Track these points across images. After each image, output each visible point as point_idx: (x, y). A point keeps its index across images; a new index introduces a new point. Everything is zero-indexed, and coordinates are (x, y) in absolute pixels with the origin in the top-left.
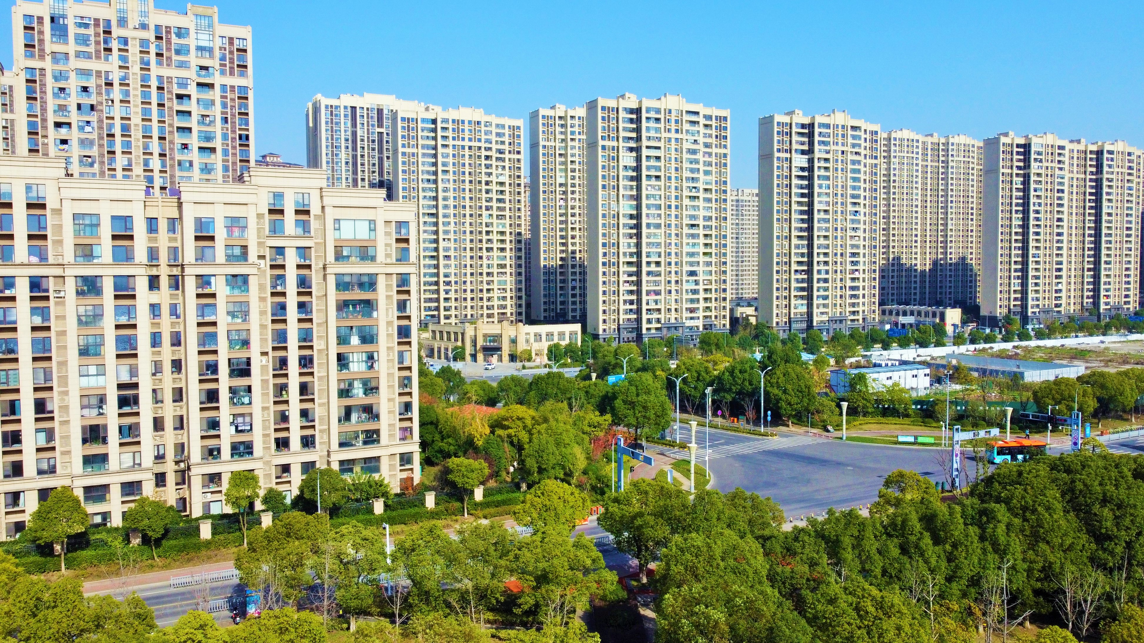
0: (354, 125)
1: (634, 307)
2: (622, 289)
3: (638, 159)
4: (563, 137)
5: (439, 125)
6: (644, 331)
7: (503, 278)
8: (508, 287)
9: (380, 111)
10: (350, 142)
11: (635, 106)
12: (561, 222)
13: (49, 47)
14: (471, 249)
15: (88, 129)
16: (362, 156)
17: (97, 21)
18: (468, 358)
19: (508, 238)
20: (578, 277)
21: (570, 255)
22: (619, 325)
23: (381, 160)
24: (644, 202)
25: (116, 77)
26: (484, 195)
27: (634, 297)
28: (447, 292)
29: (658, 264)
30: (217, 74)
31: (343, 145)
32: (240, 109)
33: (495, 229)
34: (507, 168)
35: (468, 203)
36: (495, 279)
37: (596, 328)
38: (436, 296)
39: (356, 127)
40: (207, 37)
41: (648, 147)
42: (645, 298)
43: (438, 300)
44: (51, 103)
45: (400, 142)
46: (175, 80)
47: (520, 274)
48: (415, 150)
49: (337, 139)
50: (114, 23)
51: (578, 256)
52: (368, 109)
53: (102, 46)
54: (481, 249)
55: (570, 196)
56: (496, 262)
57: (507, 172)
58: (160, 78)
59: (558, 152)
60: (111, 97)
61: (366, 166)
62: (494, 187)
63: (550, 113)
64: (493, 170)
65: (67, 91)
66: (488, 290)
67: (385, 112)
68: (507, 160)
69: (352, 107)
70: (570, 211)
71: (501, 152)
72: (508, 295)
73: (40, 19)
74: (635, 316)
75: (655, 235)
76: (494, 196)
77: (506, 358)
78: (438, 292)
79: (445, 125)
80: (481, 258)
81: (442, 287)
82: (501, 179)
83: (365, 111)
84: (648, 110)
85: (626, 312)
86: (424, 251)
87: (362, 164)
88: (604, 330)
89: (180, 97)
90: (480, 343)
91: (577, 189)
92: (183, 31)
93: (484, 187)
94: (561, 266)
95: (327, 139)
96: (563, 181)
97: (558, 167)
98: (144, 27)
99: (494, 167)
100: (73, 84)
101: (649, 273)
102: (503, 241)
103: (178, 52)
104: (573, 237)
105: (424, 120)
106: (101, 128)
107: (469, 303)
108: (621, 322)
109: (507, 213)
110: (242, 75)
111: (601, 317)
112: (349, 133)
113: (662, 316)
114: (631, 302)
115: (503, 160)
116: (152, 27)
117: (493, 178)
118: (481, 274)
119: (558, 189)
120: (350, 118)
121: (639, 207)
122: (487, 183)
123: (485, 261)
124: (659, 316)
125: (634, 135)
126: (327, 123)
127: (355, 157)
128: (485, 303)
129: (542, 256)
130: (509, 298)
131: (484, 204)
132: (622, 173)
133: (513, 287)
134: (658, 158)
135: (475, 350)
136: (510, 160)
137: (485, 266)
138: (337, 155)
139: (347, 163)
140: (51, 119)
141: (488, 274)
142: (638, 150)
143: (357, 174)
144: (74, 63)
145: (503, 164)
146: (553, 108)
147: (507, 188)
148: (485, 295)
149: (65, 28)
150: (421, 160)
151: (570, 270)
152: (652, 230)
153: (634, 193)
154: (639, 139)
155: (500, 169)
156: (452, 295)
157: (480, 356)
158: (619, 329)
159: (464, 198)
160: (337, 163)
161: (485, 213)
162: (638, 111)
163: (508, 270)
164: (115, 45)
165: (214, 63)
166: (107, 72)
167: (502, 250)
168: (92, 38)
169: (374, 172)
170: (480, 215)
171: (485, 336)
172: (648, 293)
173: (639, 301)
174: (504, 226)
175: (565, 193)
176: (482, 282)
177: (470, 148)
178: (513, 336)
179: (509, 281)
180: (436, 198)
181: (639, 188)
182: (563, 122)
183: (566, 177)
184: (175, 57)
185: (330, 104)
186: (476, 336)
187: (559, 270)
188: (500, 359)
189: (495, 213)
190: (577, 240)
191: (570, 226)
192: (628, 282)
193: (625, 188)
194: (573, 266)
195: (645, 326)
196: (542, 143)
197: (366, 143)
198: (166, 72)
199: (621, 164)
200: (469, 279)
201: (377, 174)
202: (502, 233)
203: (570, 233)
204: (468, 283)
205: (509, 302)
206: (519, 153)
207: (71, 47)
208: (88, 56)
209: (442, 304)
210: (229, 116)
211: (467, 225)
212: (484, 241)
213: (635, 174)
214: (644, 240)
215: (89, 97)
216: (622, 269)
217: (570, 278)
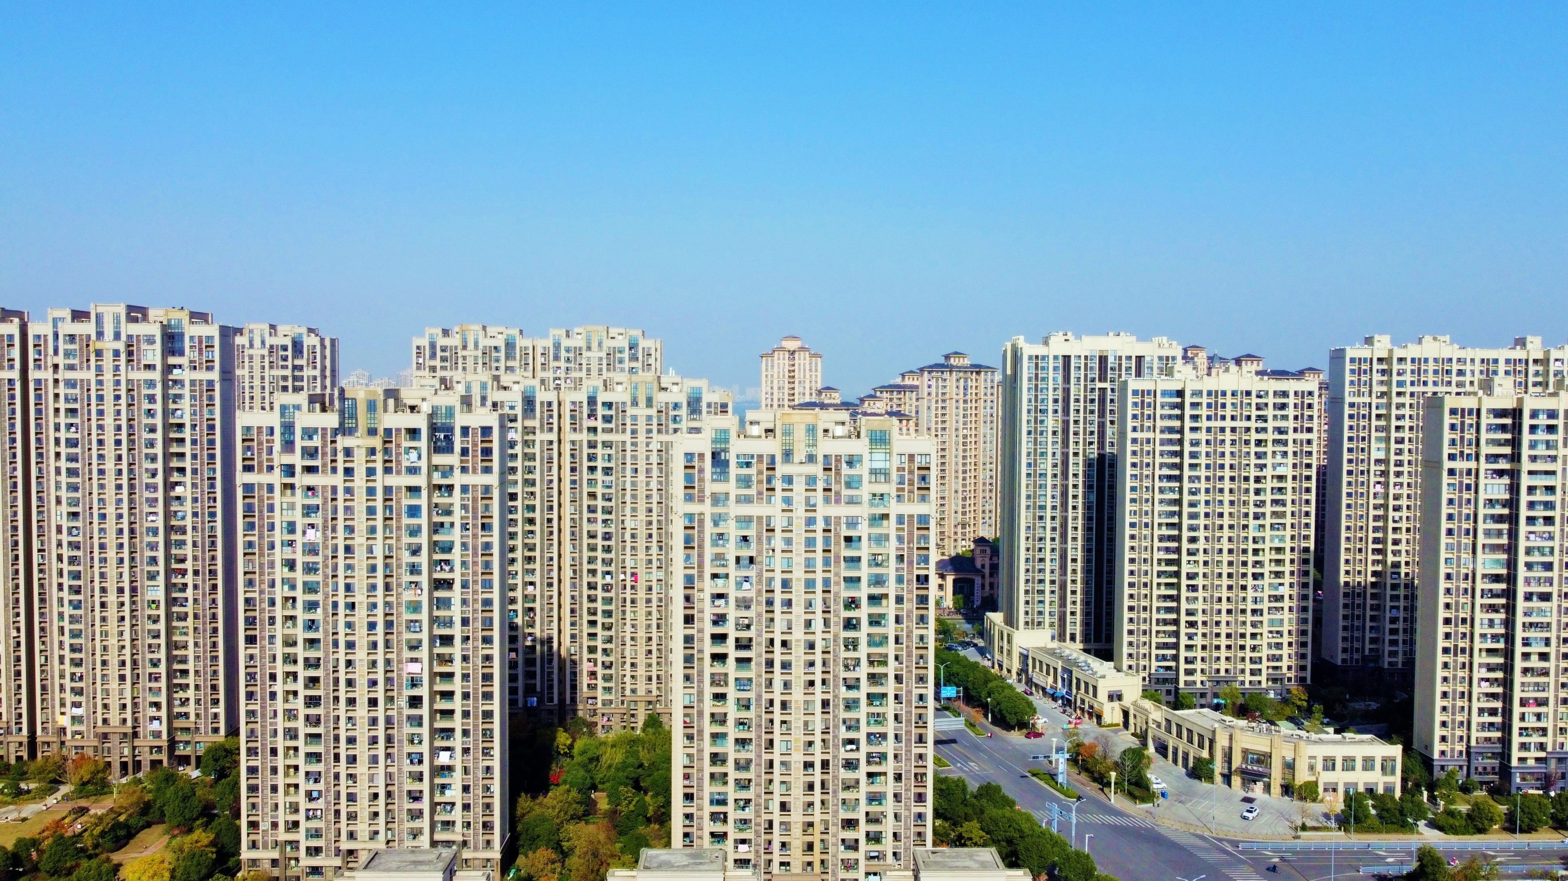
0: (1067, 379)
1: (1498, 719)
2: (1476, 690)
3: (1514, 488)
4: (1384, 389)
5: (1188, 400)
6: (1514, 763)
7: (1278, 616)
8: (1285, 629)
9: (1103, 360)
10: (1060, 403)
11: (1509, 404)
12: (1376, 518)
13: (710, 487)
14: (1230, 575)
15: (746, 585)
16: (1076, 422)
17: (760, 457)
18: (1218, 778)
19: (1287, 556)
20: (1402, 603)
21: (1389, 570)
22: (1469, 747)
23: (1102, 426)
24: (1522, 558)
25: (779, 523)
26: (1252, 497)
27: (1498, 705)
28: (1190, 637)
29: (1544, 656)
30: (893, 502)
31: (1051, 408)
32: (919, 543)
33: (1267, 546)
34: (1290, 454)
35: (1226, 509)
36: (1266, 618)
37: (1429, 746)
38: (1174, 640)
39: (1069, 382)
40: (881, 456)
41: (1530, 473)
42: (1517, 710)
43: (1176, 646)
44: (709, 551)
45: (1130, 424)
46: (844, 520)
47: (1304, 609)
48: (1150, 435)
49: (1043, 401)
50: (778, 459)
51: (1403, 570)
52: (1086, 357)
53: (765, 486)
54: (1244, 575)
55: (1392, 479)
56: (1267, 592)
57: (1290, 460)
58: (827, 520)
59: (1374, 412)
60: (772, 546)
61: (1081, 436)
62: (1269, 484)
63: (1364, 353)
64: (1269, 461)
65: (726, 537)
66: (1254, 636)
67: (1111, 359)
68: (1290, 443)
69: (1064, 356)
70: (1392, 503)
71: (1281, 431)
72: (1285, 640)
73: (701, 456)
74: (1499, 734)
75: (1541, 611)
76: (1268, 497)
77: (1276, 789)
78: (1176, 634)
79: (1196, 400)
80: (1244, 588)
81: (1183, 630)
82: (1280, 471)
83: (1083, 361)
84: (1534, 414)
85: (1483, 727)
86: (1159, 576)
87: (1076, 434)
88: (1443, 753)
89: (848, 539)
90: (1237, 762)
91: (1406, 469)
92: (855, 458)
93: (1253, 486)
94: (1373, 584)
95: (1030, 401)
96: (1381, 455)
97: (1374, 434)
98: (811, 458)
99: (1269, 455)
100: (733, 531)
101: (1525, 671)
102: (1278, 562)
103: (848, 485)
104: (1396, 542)
105: (1164, 393)
106: (760, 582)
107: (1223, 653)
108: (1473, 743)
109: (1288, 520)
110: (923, 499)
111: (1438, 732)
112: (1060, 392)
113: (1549, 740)
114: (1493, 712)
115: (1285, 443)
116: (820, 458)
117: (1268, 472)
118: (1243, 611)
119: (1373, 468)
120: (1061, 371)
121: (1512, 564)
122: (1258, 480)
123: (1250, 594)
124: (1543, 740)
125: (1507, 450)
126: (1030, 379)
127: (1066, 423)
128: (1248, 654)
129: (1343, 568)
130: (1285, 645)
131: (1252, 510)
132: (1482, 511)
133: (1294, 628)
134: (1550, 489)
135: (1230, 768)
136: (1295, 441)
137: (1249, 600)
138: (1042, 422)
139: (1054, 433)
140: (708, 570)
141: (1254, 612)
142: (1514, 475)
143: (1068, 447)
144: (734, 510)
145: (1284, 449)
146: (1369, 341)
147: (1289, 484)
148: (1249, 642)
149: (726, 463)
150: (1158, 448)
151: (1389, 592)
152: (1535, 603)
153: (1504, 540)
154: (1515, 457)
155: (1279, 457)
156: (1199, 641)
157: (1236, 780)
158: (1468, 753)
159: (1221, 502)
160: (1042, 433)
161: (1252, 523)
162: (1516, 413)
163: (1286, 604)
164: (778, 484)
165: (890, 489)
166: (769, 518)
167: (1278, 574)
168: (754, 478)
169: (1091, 443)
170: (1245, 527)
171: (1245, 752)
172: (1523, 703)
173: (1507, 713)
174: (1282, 539)
175: (1385, 474)
176: (1244, 623)
177: (1233, 430)
178: (1289, 758)
179: (1288, 620)
180: (1178, 502)
181: (1513, 534)
182: (1385, 367)
183: (1388, 450)
184: (845, 492)
185: (1034, 353)
186: (1230, 748)
187: (1369, 591)
188: (1267, 788)
189: (1268, 521)
190: (1403, 547)
191: (1391, 525)
192: (1487, 680)
193: (1488, 533)
194: (1394, 587)
195: (1516, 754)
196: (1348, 399)
197: (1082, 404)
198: (834, 511)
199: (1482, 496)
200: (1224, 618)
201: (1095, 446)
202: (1279, 550)
203: (1391, 536)
204: (1223, 624)
205: (1285, 651)
206: (1310, 430)
207: (731, 487)
208: (748, 500)
209: (1183, 654)
210: (905, 554)
211: (1225, 540)
212: (1250, 564)
213: (1506, 511)
214: (1520, 619)
215: (748, 547)
216: (1477, 660)
217: (1389, 604)
